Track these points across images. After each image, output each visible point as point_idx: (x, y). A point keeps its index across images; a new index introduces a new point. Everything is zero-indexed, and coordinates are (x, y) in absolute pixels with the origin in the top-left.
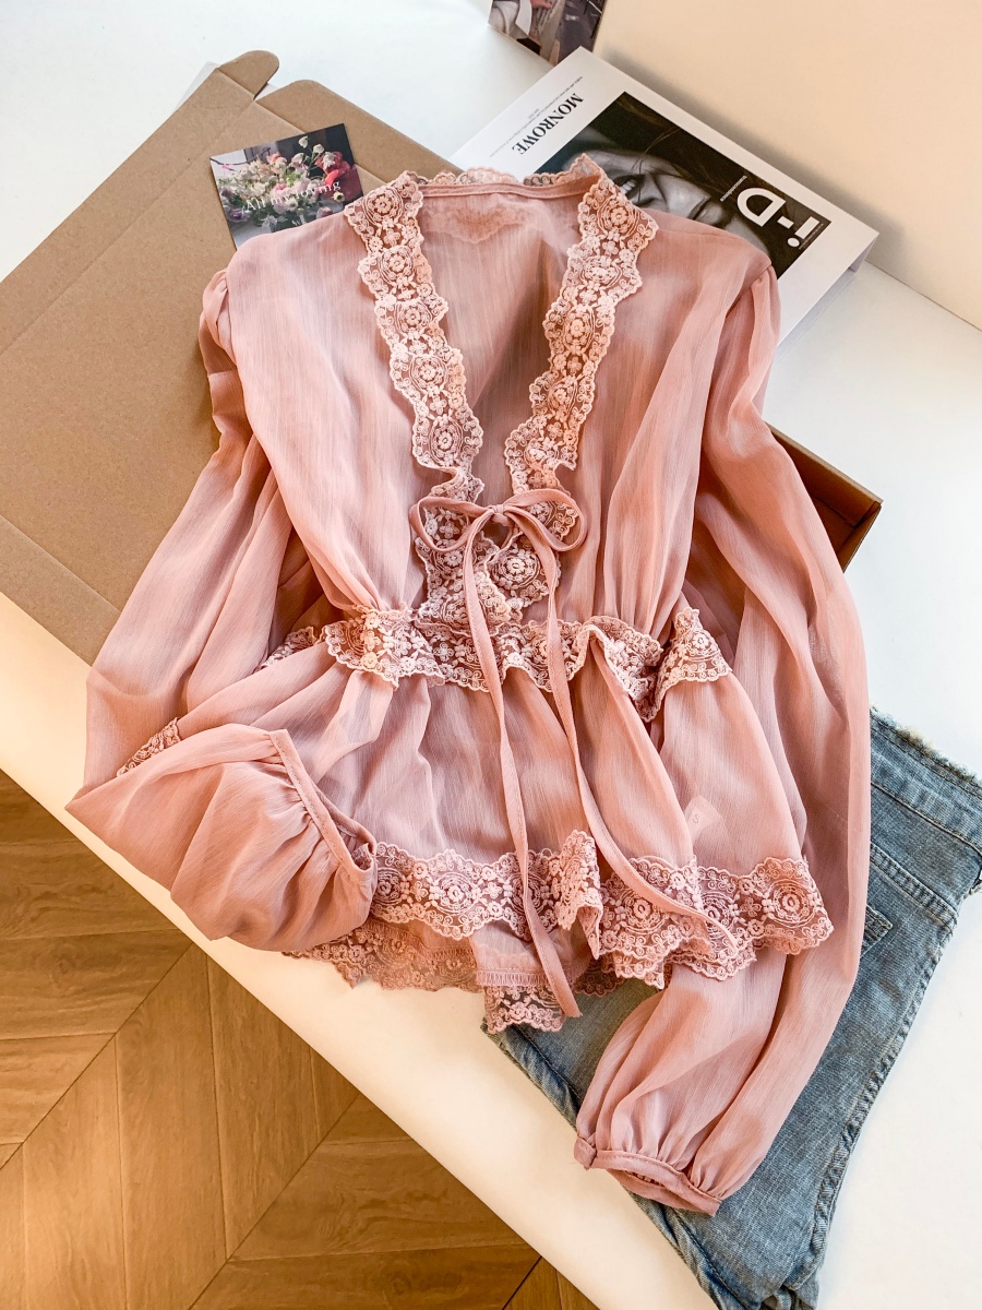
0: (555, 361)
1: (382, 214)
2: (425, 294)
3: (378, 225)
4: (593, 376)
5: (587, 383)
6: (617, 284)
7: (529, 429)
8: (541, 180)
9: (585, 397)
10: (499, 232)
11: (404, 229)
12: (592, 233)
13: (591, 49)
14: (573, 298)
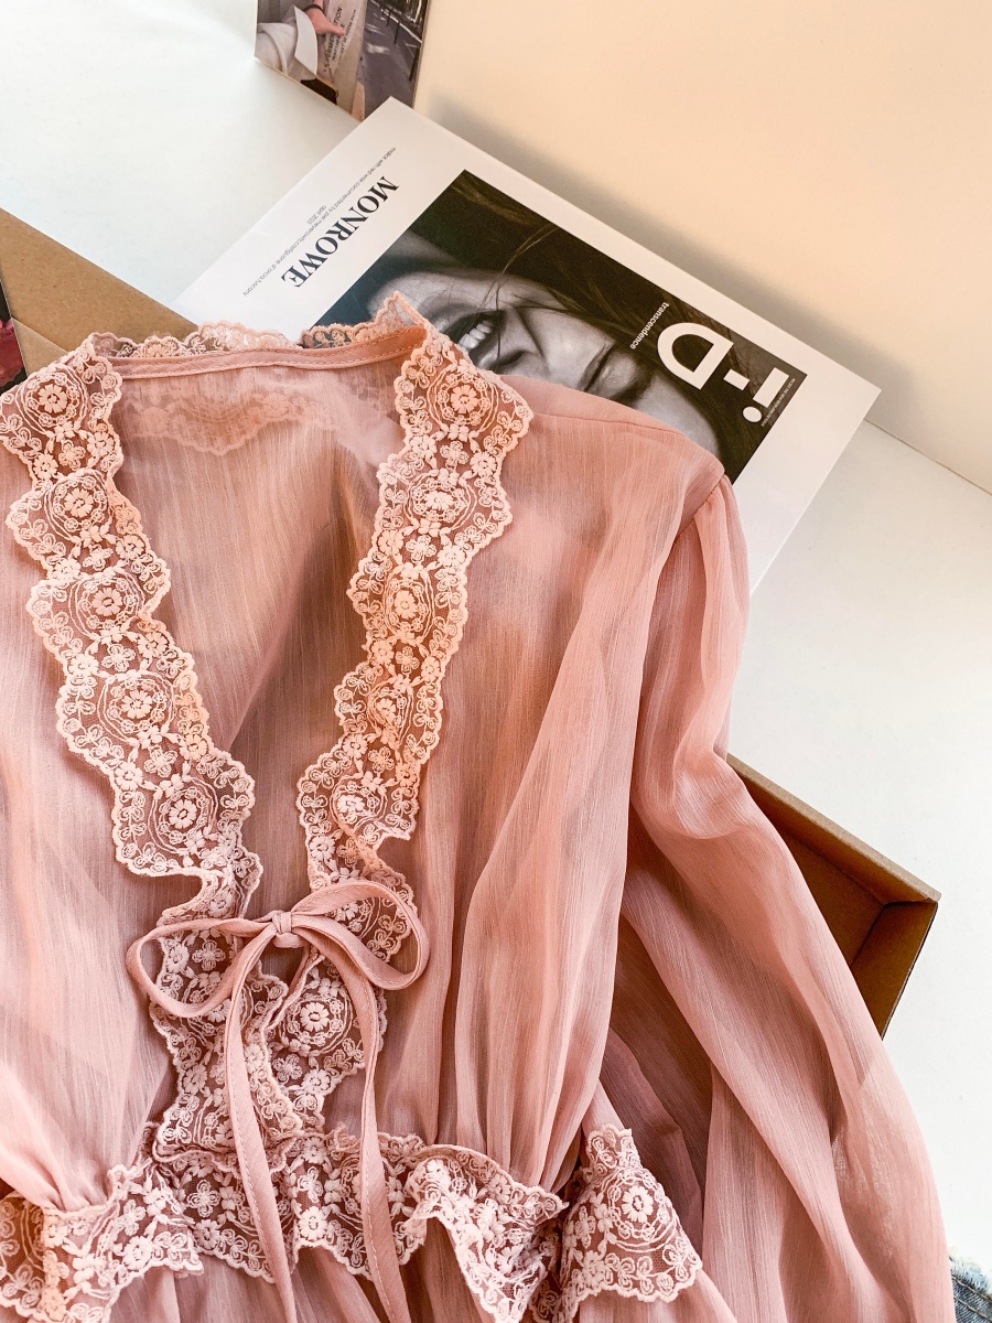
0: (375, 649)
1: (53, 414)
2: (131, 555)
3: (49, 434)
4: (438, 684)
5: (431, 695)
6: (470, 523)
7: (337, 760)
8: (328, 336)
9: (427, 718)
10: (261, 435)
11: (91, 440)
12: (423, 430)
13: (409, 102)
14: (396, 551)
